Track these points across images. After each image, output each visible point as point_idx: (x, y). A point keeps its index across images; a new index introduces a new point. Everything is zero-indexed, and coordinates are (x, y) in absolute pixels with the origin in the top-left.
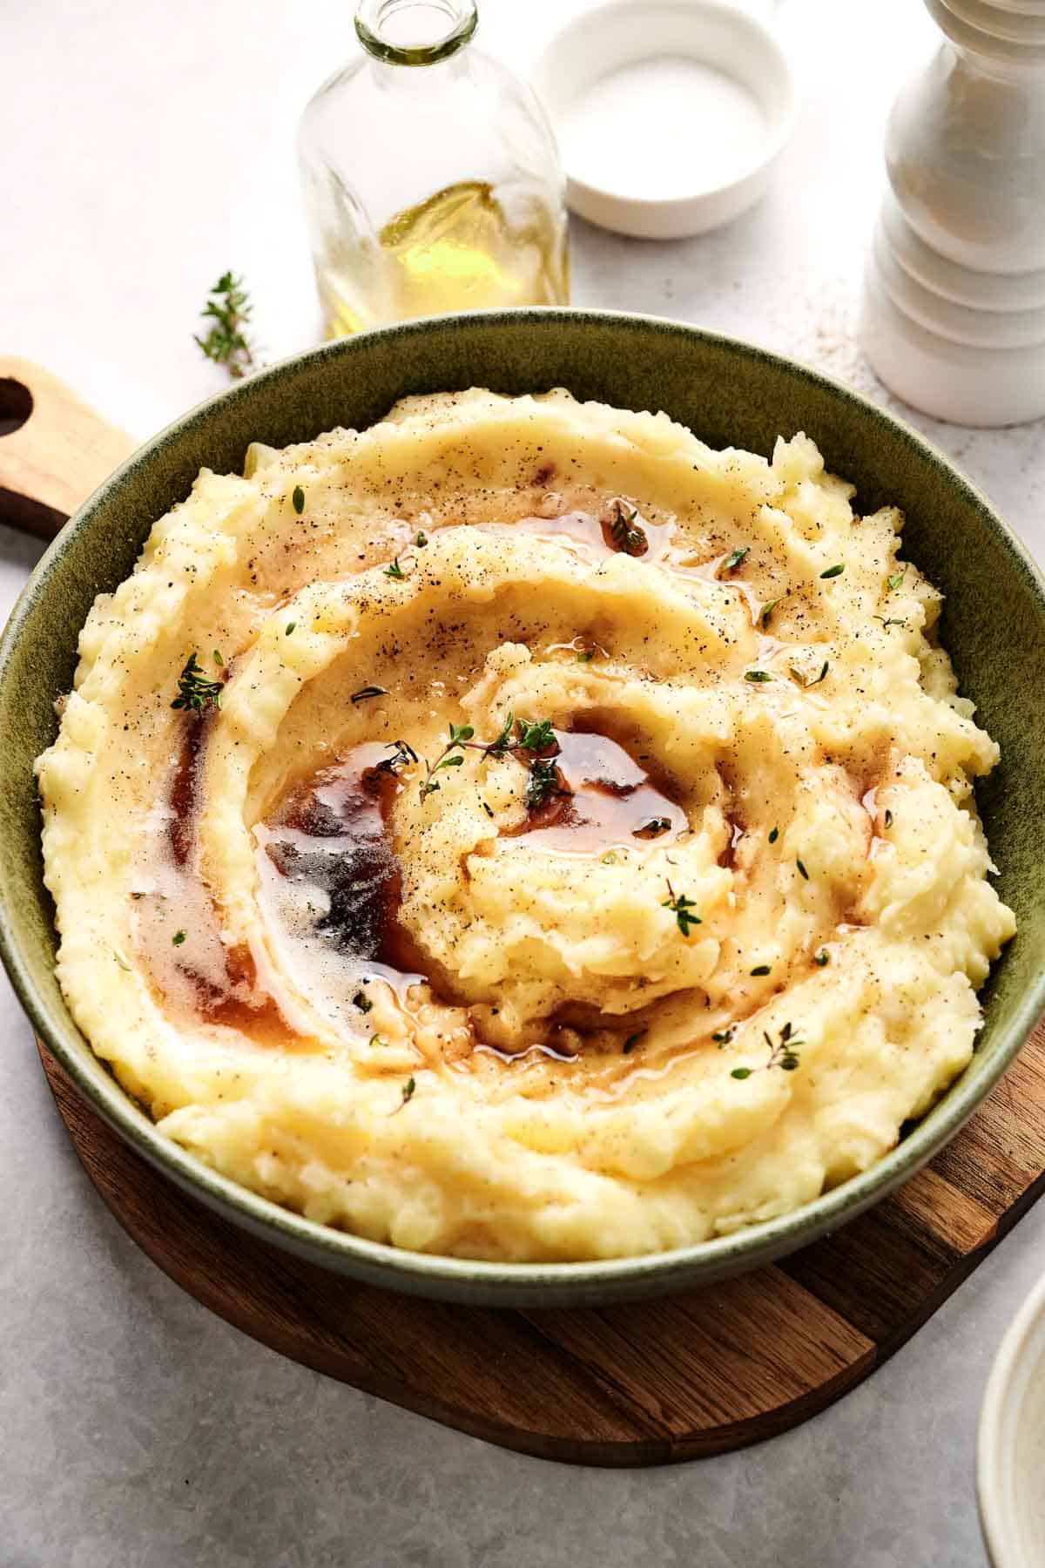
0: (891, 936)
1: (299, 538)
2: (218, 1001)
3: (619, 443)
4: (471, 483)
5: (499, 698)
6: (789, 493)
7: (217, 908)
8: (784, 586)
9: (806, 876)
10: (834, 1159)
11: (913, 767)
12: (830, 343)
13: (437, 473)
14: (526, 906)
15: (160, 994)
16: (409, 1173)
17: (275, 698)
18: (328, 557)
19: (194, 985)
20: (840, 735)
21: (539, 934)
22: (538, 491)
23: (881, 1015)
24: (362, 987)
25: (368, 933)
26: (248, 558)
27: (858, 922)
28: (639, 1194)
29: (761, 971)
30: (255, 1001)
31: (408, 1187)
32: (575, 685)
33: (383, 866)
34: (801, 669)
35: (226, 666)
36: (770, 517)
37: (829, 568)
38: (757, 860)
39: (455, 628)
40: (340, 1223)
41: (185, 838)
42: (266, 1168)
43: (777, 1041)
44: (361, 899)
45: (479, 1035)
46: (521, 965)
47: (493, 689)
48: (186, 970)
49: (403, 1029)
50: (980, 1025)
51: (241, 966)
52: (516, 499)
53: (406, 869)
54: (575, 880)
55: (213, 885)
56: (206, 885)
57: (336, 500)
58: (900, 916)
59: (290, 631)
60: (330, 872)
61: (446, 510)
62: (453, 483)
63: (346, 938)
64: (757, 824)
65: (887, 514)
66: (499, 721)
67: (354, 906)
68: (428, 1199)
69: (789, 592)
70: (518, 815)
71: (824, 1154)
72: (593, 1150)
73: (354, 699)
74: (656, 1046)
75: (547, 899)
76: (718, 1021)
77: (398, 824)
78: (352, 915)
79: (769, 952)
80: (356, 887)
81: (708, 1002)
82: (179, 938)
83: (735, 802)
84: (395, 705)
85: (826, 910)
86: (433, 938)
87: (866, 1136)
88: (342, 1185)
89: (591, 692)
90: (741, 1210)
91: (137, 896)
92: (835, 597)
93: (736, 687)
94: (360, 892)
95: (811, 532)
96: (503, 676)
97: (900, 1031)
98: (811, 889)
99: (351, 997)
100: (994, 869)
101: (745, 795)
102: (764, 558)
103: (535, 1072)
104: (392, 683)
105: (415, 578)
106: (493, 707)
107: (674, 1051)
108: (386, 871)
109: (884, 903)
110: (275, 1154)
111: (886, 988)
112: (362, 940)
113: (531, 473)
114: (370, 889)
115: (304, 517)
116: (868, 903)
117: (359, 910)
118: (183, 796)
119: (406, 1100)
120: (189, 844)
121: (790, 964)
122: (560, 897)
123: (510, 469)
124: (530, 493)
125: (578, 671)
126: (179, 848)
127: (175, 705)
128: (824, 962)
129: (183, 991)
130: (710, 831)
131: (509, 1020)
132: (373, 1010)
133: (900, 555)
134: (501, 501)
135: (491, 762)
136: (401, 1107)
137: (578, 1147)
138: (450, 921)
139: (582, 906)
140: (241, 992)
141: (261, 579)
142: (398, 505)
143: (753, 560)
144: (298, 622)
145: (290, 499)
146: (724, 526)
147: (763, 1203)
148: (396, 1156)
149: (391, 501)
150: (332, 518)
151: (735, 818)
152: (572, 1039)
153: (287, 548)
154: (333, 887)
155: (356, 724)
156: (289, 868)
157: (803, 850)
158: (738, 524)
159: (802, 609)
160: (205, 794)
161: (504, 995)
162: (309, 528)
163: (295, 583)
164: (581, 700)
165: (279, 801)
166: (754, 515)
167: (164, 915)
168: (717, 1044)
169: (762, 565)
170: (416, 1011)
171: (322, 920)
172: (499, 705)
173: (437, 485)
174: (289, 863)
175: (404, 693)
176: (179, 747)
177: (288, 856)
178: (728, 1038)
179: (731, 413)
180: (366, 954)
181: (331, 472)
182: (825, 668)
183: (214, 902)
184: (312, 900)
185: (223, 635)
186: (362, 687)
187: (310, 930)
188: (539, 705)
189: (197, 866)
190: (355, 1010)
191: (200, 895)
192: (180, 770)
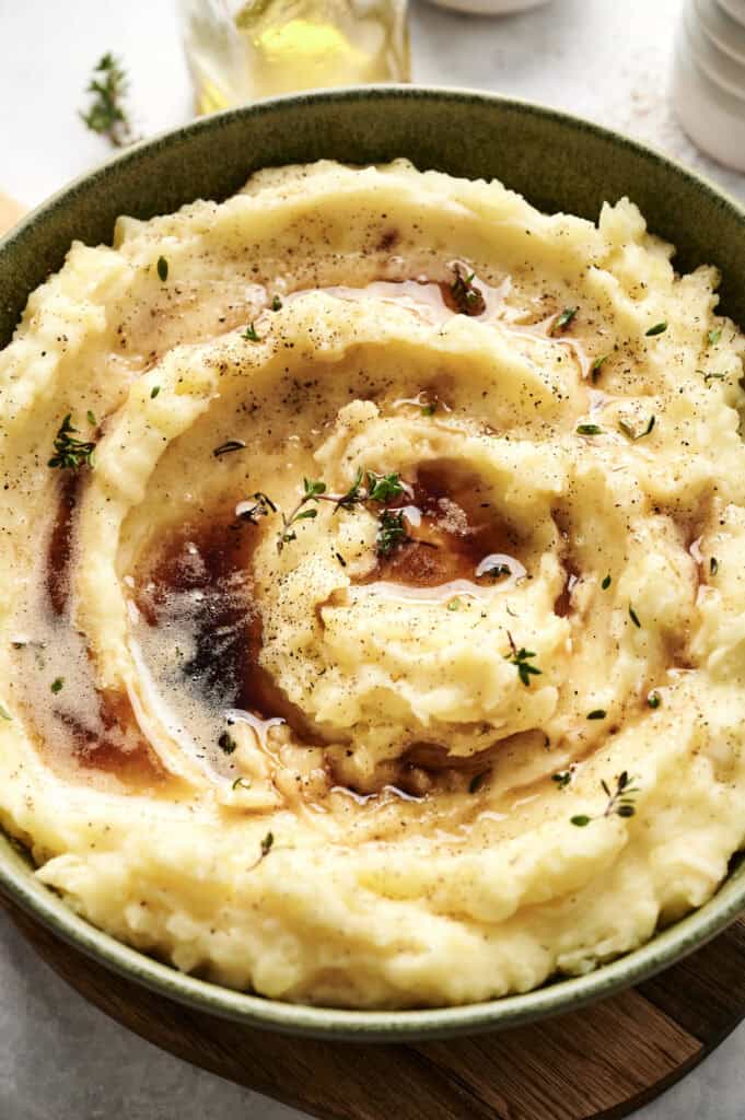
0: (718, 678)
1: (164, 304)
2: (93, 746)
3: (458, 210)
4: (321, 249)
5: (349, 452)
6: (615, 254)
7: (91, 655)
8: (612, 342)
9: (638, 624)
10: (667, 896)
11: (735, 515)
12: (643, 105)
14: (378, 658)
15: (39, 740)
16: (269, 924)
18: (191, 320)
20: (667, 488)
21: (389, 684)
22: (383, 255)
23: (711, 757)
24: (227, 728)
25: (232, 675)
27: (687, 665)
28: (486, 938)
29: (597, 715)
30: (128, 743)
31: (269, 938)
32: (418, 438)
33: (245, 611)
34: (630, 422)
35: (99, 425)
36: (599, 278)
37: (654, 325)
38: (591, 604)
39: (308, 385)
40: (204, 971)
41: (63, 590)
42: (135, 918)
43: (613, 787)
44: (225, 643)
45: (335, 777)
46: (373, 711)
47: (345, 443)
48: (63, 717)
49: (264, 771)
51: (117, 709)
52: (364, 262)
53: (266, 614)
55: (87, 634)
56: (82, 634)
57: (197, 268)
58: (726, 660)
59: (155, 393)
60: (196, 618)
61: (299, 273)
62: (305, 248)
63: (211, 681)
64: (591, 570)
65: (706, 273)
66: (350, 473)
67: (218, 651)
68: (287, 949)
69: (616, 348)
70: (368, 563)
71: (658, 892)
72: (442, 895)
73: (217, 453)
74: (499, 788)
75: (395, 650)
76: (557, 761)
77: (258, 571)
78: (216, 659)
79: (603, 696)
80: (220, 632)
81: (547, 743)
82: (57, 686)
83: (570, 548)
84: (256, 458)
85: (656, 655)
86: (291, 684)
87: (697, 874)
88: (206, 934)
89: (435, 445)
90: (582, 946)
91: (18, 646)
92: (660, 353)
93: (571, 440)
94: (225, 636)
95: (636, 291)
96: (353, 431)
97: (727, 771)
98: (643, 635)
99: (216, 737)
101: (579, 542)
102: (593, 316)
103: (388, 811)
105: (270, 340)
106: (344, 460)
107: (518, 792)
108: (248, 617)
109: (710, 649)
110: (143, 904)
111: (715, 732)
113: (376, 238)
114: (233, 634)
115: (169, 284)
116: (696, 647)
117: (224, 654)
118: (60, 552)
119: (265, 854)
120: (66, 595)
121: (624, 707)
122: (408, 649)
123: (357, 235)
124: (375, 257)
125: (422, 424)
126: (56, 600)
127: (52, 464)
128: (655, 704)
129: (60, 735)
130: (547, 578)
131: (362, 762)
132: (237, 752)
133: (718, 311)
134: (349, 265)
135: (343, 513)
136: (259, 862)
137: (427, 893)
138: (306, 667)
139: (428, 658)
140: (114, 736)
141: (130, 344)
142: (255, 270)
143: (582, 317)
144: (163, 386)
145: (155, 267)
146: (555, 286)
147: (602, 939)
148: (255, 907)
149: (247, 267)
150: (194, 284)
151: (571, 566)
152: (421, 779)
153: (153, 314)
154: (199, 632)
155: (219, 476)
156: (159, 615)
157: (634, 600)
158: (568, 284)
159: (628, 364)
160: (80, 547)
161: (357, 738)
162: (173, 294)
163: (161, 346)
164: (426, 453)
165: (148, 550)
166: (582, 276)
167: (42, 664)
168: (557, 784)
169: (590, 323)
170: (277, 751)
171: (190, 664)
172: (350, 459)
173: (290, 251)
174: (159, 609)
175: (263, 446)
176: (56, 503)
177: (157, 602)
178: (566, 780)
179: (559, 179)
180: (230, 697)
181: (192, 242)
182: (652, 421)
183: (88, 650)
184: (179, 645)
185: (95, 396)
186: (224, 442)
187: (179, 674)
188: (386, 458)
189: (73, 616)
190: (220, 751)
191: (76, 644)
192: (57, 525)
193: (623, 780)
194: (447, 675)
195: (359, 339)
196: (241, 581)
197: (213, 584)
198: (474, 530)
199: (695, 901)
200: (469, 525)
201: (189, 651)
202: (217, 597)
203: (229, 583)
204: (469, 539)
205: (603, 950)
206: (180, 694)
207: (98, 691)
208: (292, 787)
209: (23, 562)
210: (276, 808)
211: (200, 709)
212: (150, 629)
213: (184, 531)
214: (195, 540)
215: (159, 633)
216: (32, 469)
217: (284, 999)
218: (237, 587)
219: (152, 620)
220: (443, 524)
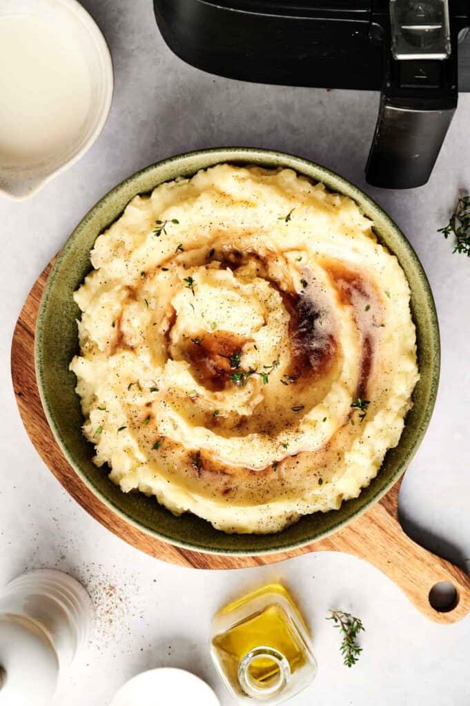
0: (118, 281)
1: (321, 470)
2: (354, 282)
3: (196, 497)
4: (255, 491)
5: (249, 395)
6: (133, 470)
7: (354, 320)
8: (141, 431)
9: (146, 300)
10: (148, 201)
11: (101, 346)
13: (267, 496)
14: (246, 297)
15: (375, 287)
16: (289, 191)
17: (332, 397)
18: (310, 463)
19: (362, 290)
20: (128, 354)
21: (241, 285)
22: (229, 486)
26: (340, 462)
27: (129, 288)
28: (213, 185)
29: (165, 270)
30: (342, 283)
31: (289, 186)
32: (222, 400)
33: (295, 338)
34: (137, 391)
35: (350, 421)
36: (141, 457)
37: (122, 431)
38: (162, 320)
39: (264, 431)
40: (314, 181)
41: (365, 349)
42: (337, 200)
43: (162, 232)
45: (263, 262)
47: (251, 399)
48: (366, 295)
49: (290, 267)
50: (92, 252)
51: (345, 298)
52: (238, 484)
53: (287, 335)
54: (227, 304)
55: (355, 329)
56: (358, 329)
57: (307, 485)
58: (114, 286)
59: (325, 420)
60: (313, 337)
61: (264, 482)
63: (309, 310)
64: (160, 335)
66: (249, 386)
67: (305, 322)
68: (283, 181)
69: (139, 428)
70: (245, 348)
71: (151, 202)
72: (227, 200)
73: (303, 407)
74: (204, 250)
75: (236, 296)
76: (182, 257)
77: (289, 355)
78: (307, 318)
79: (161, 276)
80: (305, 330)
81: (184, 266)
82: (368, 308)
83: (167, 346)
84: (288, 405)
85: (140, 292)
86: (277, 298)
87: (136, 206)
89: (215, 398)
90: (180, 186)
91: (383, 325)
92: (122, 420)
93: (161, 386)
94: (302, 328)
95: (128, 451)
96: (247, 404)
97: (120, 245)
98: (144, 297)
99: (308, 286)
100: (78, 322)
101: (163, 346)
102: (147, 444)
103: (246, 245)
104: (289, 413)
105: (278, 443)
106: (252, 392)
107: (197, 247)
109: (119, 291)
110: (334, 205)
111: (122, 258)
112: (303, 307)
113: (232, 494)
114: (300, 328)
115: (319, 477)
116: (125, 293)
118: (366, 365)
119: (289, 215)
120: (364, 346)
121: (155, 274)
122: (233, 297)
123: (239, 495)
124: (232, 486)
125: (219, 406)
126: (368, 344)
127: (369, 402)
128: (143, 274)
129: (368, 289)
131: (253, 265)
132: (300, 279)
134: (243, 484)
135: (253, 367)
136: (291, 212)
137: (233, 202)
138: (271, 304)
139: (225, 292)
140: (346, 286)
141: (336, 454)
142: (283, 484)
143: (151, 446)
144: (322, 423)
145: (324, 483)
146: (160, 461)
147: (172, 188)
149: (286, 486)
150: (308, 478)
151: (167, 336)
152: (232, 257)
153: (326, 466)
154: (313, 330)
155: (303, 398)
156: (328, 340)
157: (146, 309)
158: (155, 460)
159: (135, 420)
160: (358, 367)
161: (254, 273)
162: (317, 474)
163: (323, 454)
164: (219, 394)
165: (331, 368)
166: (149, 461)
167: (373, 316)
168: (182, 247)
169: (148, 442)
170: (285, 277)
171: (317, 318)
172: (249, 392)
173: (268, 492)
174: (328, 342)
175: (285, 409)
176: (367, 387)
177: (328, 345)
178: (179, 248)
179: (153, 515)
180: (302, 302)
181: (308, 495)
182: (129, 388)
183: (356, 322)
184: (321, 325)
185: (351, 432)
186: (300, 411)
187: (321, 314)
188: (235, 391)
189: (361, 337)
190: (307, 281)
191: (361, 325)
192: (367, 377)
193: (158, 234)
194: (219, 284)
195: (242, 438)
196: (296, 351)
197: (307, 351)
198: (203, 360)
199: (138, 197)
200: (205, 362)
201: (317, 322)
202: (305, 345)
203: (300, 351)
204: (205, 357)
205: (173, 183)
206: (321, 306)
207: (352, 304)
208: (280, 258)
209: (380, 362)
210: (286, 251)
211: (314, 299)
212: (333, 334)
213: (318, 375)
214: (314, 372)
215: (328, 332)
216: (376, 399)
217: (286, 167)
218: (298, 349)
219: (331, 337)
220: (215, 364)
